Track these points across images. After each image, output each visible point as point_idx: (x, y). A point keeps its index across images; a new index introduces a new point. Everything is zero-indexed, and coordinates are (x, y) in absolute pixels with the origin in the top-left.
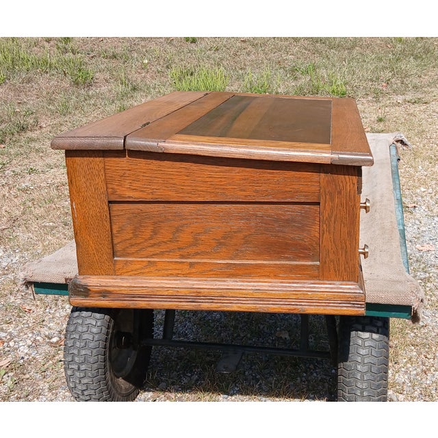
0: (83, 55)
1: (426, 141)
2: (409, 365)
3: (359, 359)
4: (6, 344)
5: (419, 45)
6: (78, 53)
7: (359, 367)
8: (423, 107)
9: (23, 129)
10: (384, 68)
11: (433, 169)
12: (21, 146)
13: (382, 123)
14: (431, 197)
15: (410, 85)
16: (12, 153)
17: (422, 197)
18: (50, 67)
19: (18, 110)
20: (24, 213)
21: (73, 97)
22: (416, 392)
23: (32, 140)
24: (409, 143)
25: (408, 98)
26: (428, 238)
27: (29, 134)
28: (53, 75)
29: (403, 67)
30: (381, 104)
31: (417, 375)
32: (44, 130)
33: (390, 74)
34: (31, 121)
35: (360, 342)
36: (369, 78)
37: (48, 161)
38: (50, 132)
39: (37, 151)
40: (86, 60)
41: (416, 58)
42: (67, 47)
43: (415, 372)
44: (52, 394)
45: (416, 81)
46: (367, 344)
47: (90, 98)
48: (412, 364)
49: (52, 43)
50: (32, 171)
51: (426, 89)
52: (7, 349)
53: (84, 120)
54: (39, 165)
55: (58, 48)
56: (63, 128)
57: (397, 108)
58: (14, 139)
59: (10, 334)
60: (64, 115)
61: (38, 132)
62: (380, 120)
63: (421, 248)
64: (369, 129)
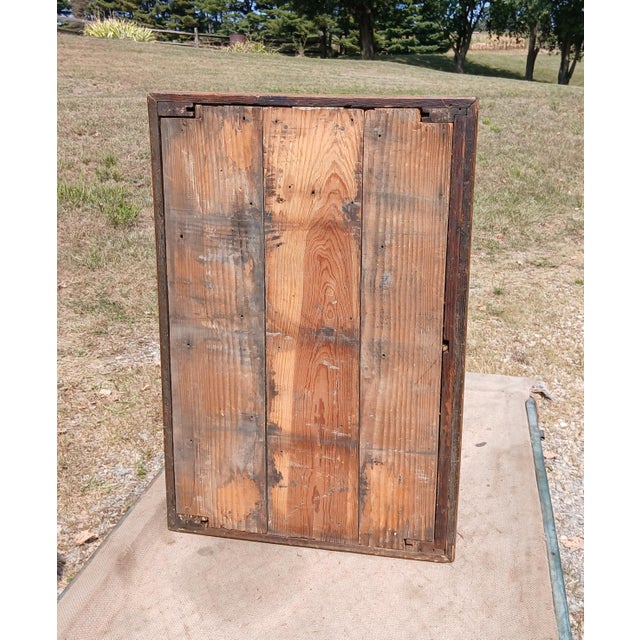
0: (127, 184)
1: (559, 333)
5: (541, 181)
6: (122, 179)
8: (551, 273)
10: (500, 212)
13: (501, 296)
14: (575, 439)
15: (531, 237)
17: (562, 438)
18: (84, 199)
21: (109, 243)
24: (552, 396)
25: (531, 257)
26: (576, 521)
28: (86, 210)
29: (523, 212)
30: (498, 265)
32: (63, 292)
33: (508, 221)
36: (482, 225)
38: (71, 296)
40: (131, 190)
41: (538, 198)
42: (109, 171)
45: (539, 231)
47: (130, 244)
49: (91, 165)
51: (551, 244)
53: (118, 278)
55: (98, 173)
56: (88, 290)
57: (518, 272)
60: (93, 270)
62: (498, 292)
63: (569, 544)
64: (484, 308)
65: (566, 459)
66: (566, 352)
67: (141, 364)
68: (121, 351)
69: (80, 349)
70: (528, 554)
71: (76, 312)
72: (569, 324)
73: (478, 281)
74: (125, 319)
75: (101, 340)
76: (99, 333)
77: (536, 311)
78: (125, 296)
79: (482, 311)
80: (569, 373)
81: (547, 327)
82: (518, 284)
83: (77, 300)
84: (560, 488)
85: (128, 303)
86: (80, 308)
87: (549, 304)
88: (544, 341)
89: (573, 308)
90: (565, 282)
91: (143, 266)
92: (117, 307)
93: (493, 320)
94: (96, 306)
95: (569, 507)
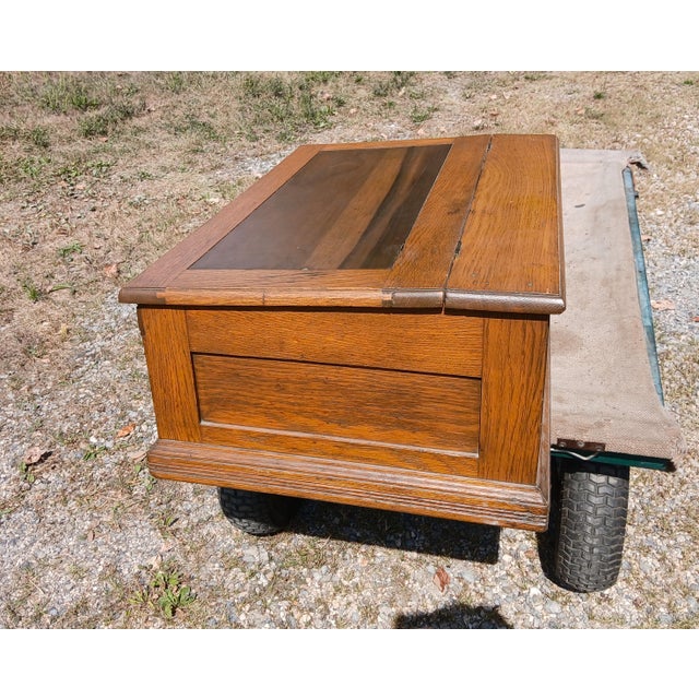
1: (662, 133)
2: (641, 484)
3: (590, 509)
4: (137, 428)
7: (589, 519)
9: (128, 114)
11: (672, 179)
12: (127, 140)
13: (601, 101)
14: (671, 225)
16: (117, 149)
17: (658, 224)
19: (119, 87)
20: (141, 240)
22: (650, 524)
23: (139, 130)
26: (665, 290)
27: (136, 122)
31: (652, 498)
32: (153, 115)
34: (137, 102)
35: (592, 487)
37: (162, 161)
38: (161, 118)
39: (148, 146)
43: (648, 494)
44: (199, 500)
46: (601, 490)
48: (644, 483)
50: (144, 176)
52: (139, 435)
53: (202, 100)
54: (151, 167)
56: (177, 112)
58: (118, 129)
59: (141, 414)
60: (177, 93)
61: (146, 118)
62: (598, 96)
63: (657, 306)
64: (583, 111)
65: (660, 241)
66: (668, 150)
67: (240, 177)
68: (219, 167)
69: (182, 166)
70: (618, 270)
71: (169, 133)
72: (675, 123)
73: (577, 86)
74: (217, 139)
75: (199, 157)
76: (195, 152)
77: (640, 113)
78: (213, 117)
79: (581, 115)
80: (669, 169)
81: (650, 128)
82: (621, 88)
83: (168, 122)
84: (651, 264)
85: (218, 122)
86: (173, 129)
87: (654, 106)
88: (646, 140)
89: (679, 109)
90: (673, 83)
91: (225, 87)
92: (207, 127)
93: (593, 124)
94: (188, 128)
95: (659, 279)
